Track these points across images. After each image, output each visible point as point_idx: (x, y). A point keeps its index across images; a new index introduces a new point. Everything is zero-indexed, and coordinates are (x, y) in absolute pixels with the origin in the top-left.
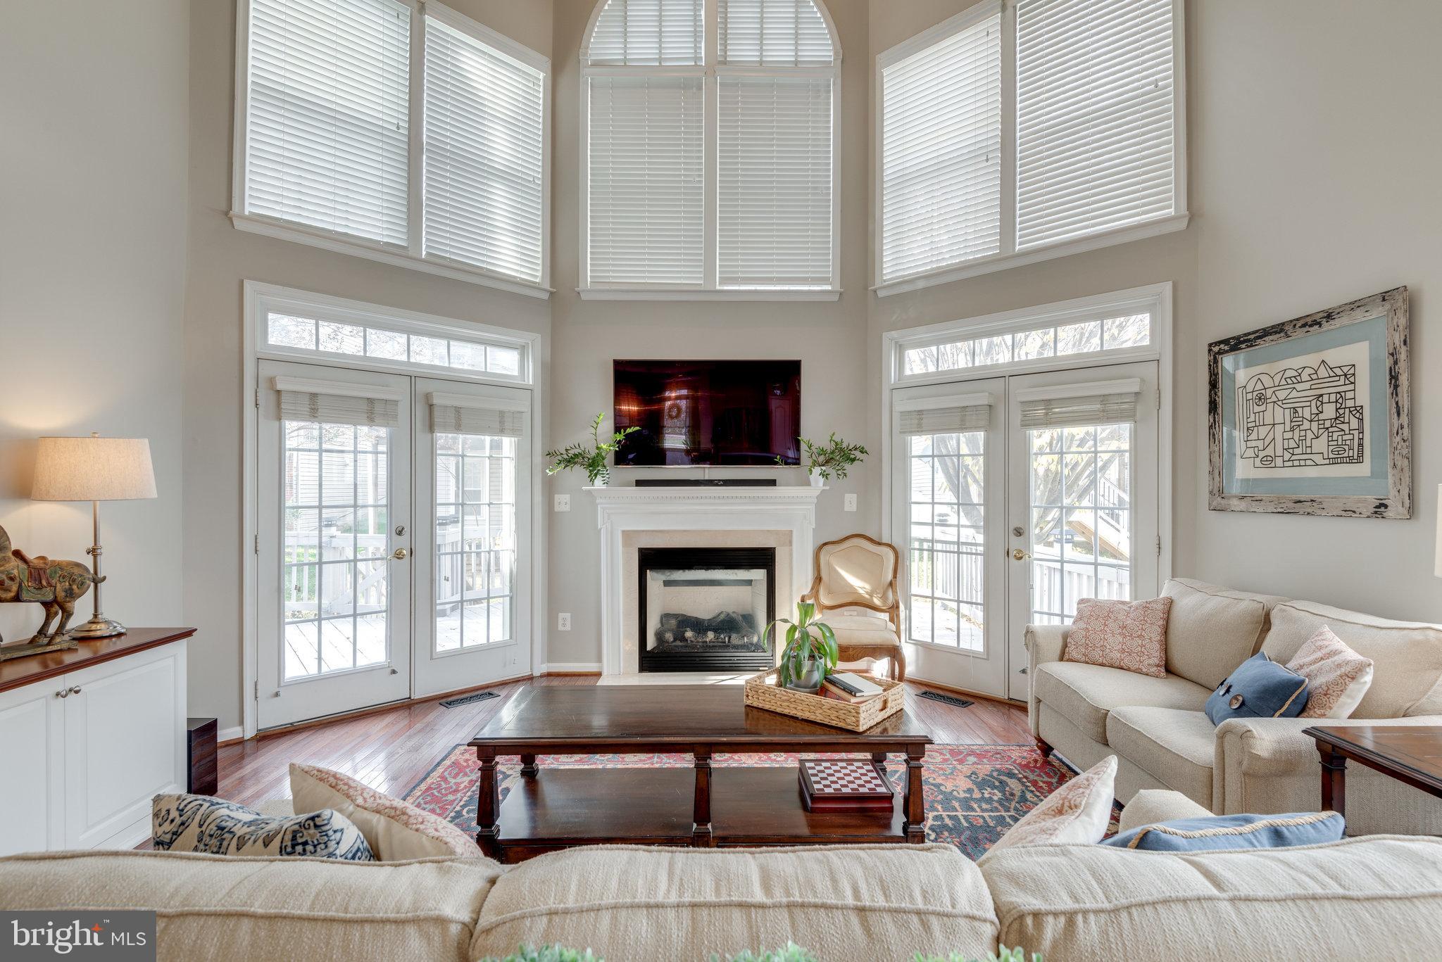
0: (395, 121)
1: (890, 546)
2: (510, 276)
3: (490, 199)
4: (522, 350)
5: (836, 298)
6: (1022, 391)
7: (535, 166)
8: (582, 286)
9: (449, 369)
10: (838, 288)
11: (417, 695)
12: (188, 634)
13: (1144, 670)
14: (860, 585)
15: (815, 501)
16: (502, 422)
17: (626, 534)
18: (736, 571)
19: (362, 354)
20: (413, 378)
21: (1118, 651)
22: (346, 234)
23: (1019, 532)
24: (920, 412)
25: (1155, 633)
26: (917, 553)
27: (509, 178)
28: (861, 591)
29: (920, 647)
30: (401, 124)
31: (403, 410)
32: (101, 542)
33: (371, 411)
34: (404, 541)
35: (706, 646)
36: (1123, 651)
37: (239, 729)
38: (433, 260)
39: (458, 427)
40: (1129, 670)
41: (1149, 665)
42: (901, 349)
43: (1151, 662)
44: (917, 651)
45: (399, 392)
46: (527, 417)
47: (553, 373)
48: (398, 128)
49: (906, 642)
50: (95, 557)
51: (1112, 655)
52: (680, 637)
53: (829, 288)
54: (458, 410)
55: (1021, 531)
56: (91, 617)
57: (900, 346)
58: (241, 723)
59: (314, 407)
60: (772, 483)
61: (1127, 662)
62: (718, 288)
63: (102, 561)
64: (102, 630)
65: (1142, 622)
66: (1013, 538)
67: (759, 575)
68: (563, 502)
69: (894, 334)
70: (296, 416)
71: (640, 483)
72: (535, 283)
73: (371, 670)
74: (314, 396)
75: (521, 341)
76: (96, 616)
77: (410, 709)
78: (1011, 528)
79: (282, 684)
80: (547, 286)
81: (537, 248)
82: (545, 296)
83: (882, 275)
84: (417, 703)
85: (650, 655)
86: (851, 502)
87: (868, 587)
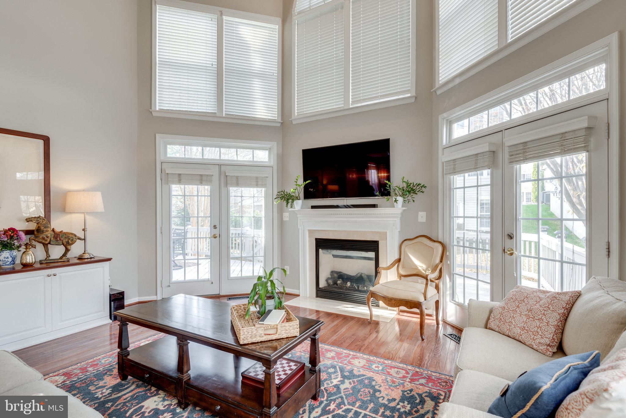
0: (211, 63)
1: (440, 242)
2: (263, 118)
3: (253, 86)
4: (270, 150)
5: (413, 100)
6: (512, 139)
7: (274, 69)
8: (293, 118)
9: (237, 161)
10: (414, 94)
11: (222, 294)
12: (109, 260)
13: (535, 347)
14: (420, 265)
15: (400, 216)
16: (257, 182)
17: (310, 232)
18: (361, 252)
19: (201, 157)
20: (220, 165)
21: (520, 328)
22: (198, 112)
23: (511, 237)
24: (454, 160)
25: (554, 318)
26: (455, 248)
27: (262, 76)
28: (420, 268)
29: (457, 306)
30: (214, 63)
31: (216, 178)
32: (87, 227)
33: (202, 179)
34: (216, 232)
35: (348, 289)
36: (523, 329)
37: (156, 297)
38: (229, 116)
39: (237, 185)
40: (524, 344)
41: (540, 343)
42: (450, 123)
43: (542, 341)
44: (456, 308)
45: (215, 172)
46: (270, 179)
47: (282, 159)
48: (212, 65)
49: (450, 301)
50: (85, 231)
51: (514, 330)
52: (335, 283)
53: (409, 95)
54: (237, 177)
55: (512, 236)
56: (83, 252)
57: (450, 122)
58: (156, 295)
59: (180, 179)
60: (374, 206)
61: (523, 338)
62: (351, 107)
63: (87, 233)
64: (86, 256)
65: (545, 309)
66: (508, 241)
67: (372, 255)
68: (286, 216)
69: (445, 115)
70: (173, 183)
71: (313, 207)
72: (275, 120)
73: (204, 281)
74: (180, 175)
75: (269, 146)
76: (85, 251)
77: (219, 298)
78: (506, 234)
79: (171, 282)
80: (280, 120)
81: (275, 104)
82: (279, 125)
83: (439, 81)
84: (222, 297)
85: (320, 290)
86: (422, 217)
87: (424, 267)
